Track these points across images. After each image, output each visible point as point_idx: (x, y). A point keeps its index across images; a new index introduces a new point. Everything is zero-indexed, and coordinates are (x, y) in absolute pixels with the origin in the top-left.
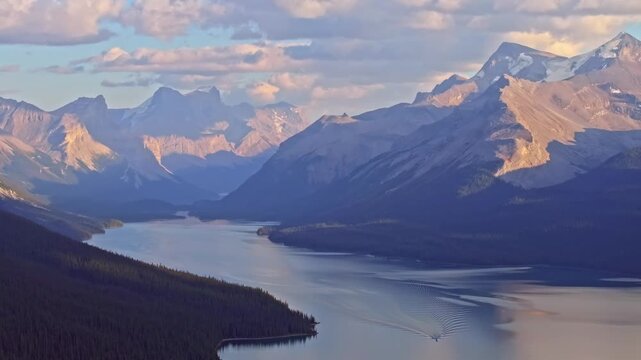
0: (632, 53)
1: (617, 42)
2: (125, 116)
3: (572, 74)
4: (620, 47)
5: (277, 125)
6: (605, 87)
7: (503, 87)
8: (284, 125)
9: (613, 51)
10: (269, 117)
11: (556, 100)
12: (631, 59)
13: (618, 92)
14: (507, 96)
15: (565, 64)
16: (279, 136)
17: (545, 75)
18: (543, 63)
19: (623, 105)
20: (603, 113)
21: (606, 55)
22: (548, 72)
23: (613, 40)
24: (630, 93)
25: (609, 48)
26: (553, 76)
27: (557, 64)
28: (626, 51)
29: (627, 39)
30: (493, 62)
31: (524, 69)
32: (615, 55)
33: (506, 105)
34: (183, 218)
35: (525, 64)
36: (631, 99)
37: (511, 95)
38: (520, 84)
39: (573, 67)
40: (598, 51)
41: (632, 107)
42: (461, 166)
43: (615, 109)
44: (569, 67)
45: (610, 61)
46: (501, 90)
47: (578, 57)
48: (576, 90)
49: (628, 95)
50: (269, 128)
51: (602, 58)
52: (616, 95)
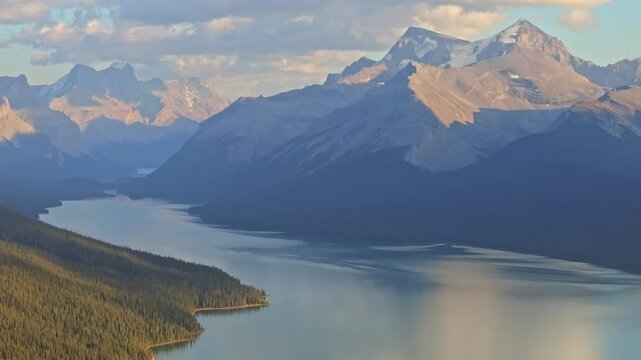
0: (531, 39)
1: (516, 28)
2: (42, 93)
3: (473, 59)
4: (519, 32)
5: (188, 99)
6: (504, 73)
7: (410, 75)
8: (195, 100)
9: (512, 36)
10: (181, 91)
11: (460, 85)
12: (529, 46)
13: (516, 77)
14: (415, 83)
15: (468, 48)
16: (191, 111)
17: (449, 59)
18: (448, 47)
19: (521, 90)
20: (503, 97)
21: (506, 41)
22: (452, 55)
23: (513, 26)
24: (528, 78)
25: (508, 34)
26: (458, 60)
27: (460, 47)
28: (525, 37)
29: (526, 26)
30: (400, 45)
31: (430, 52)
32: (514, 40)
33: (414, 93)
34: (113, 196)
35: (430, 48)
36: (529, 84)
37: (419, 82)
38: (426, 71)
39: (475, 51)
40: (499, 37)
41: (530, 92)
42: (375, 150)
43: (514, 93)
44: (472, 51)
45: (510, 47)
46: (409, 77)
47: (480, 42)
48: (478, 75)
49: (526, 80)
50: (181, 102)
51: (502, 43)
52: (515, 80)
